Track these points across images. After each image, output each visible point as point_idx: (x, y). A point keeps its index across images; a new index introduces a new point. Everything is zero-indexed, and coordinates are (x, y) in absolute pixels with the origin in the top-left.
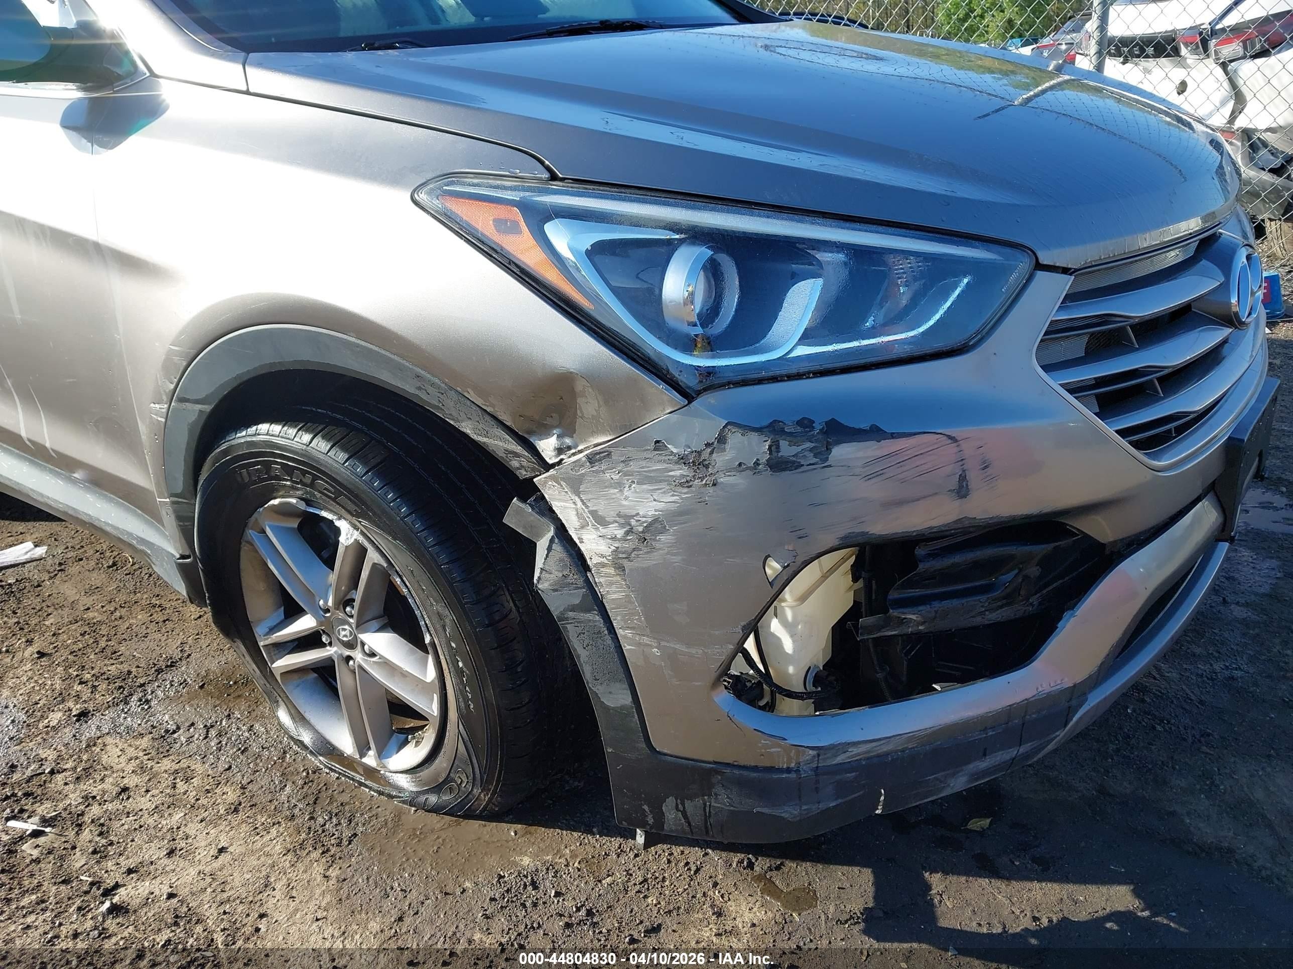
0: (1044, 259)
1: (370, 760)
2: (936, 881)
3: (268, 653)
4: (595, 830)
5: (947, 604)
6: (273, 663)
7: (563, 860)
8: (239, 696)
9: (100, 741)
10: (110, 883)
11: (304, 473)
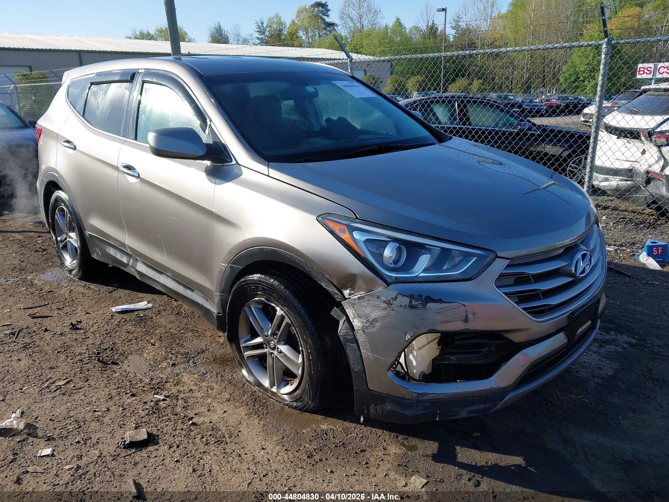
0: (499, 254)
1: (274, 389)
2: (458, 448)
3: (243, 349)
4: (347, 420)
5: (464, 356)
6: (244, 353)
7: (336, 428)
8: (227, 365)
9: (180, 374)
10: (191, 417)
11: (269, 291)
